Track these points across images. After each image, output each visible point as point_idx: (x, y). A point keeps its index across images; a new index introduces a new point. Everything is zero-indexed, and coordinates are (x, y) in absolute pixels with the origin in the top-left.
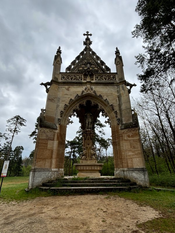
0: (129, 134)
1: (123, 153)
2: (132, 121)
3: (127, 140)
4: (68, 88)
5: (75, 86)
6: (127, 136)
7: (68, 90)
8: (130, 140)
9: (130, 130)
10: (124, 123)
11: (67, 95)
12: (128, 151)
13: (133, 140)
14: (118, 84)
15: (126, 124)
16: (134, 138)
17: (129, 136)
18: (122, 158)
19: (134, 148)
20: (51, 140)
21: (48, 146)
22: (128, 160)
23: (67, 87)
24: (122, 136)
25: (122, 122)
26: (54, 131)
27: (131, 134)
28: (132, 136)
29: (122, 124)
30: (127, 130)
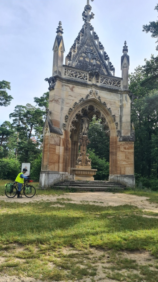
0: (125, 146)
1: (119, 162)
2: (129, 135)
3: (123, 151)
4: (72, 88)
5: (79, 87)
6: (123, 147)
7: (72, 89)
8: (125, 152)
9: (127, 143)
10: (123, 135)
11: (71, 96)
12: (123, 161)
13: (128, 152)
14: (122, 92)
15: (124, 136)
16: (130, 150)
17: (125, 148)
18: (117, 167)
19: (128, 158)
20: (58, 145)
21: (56, 151)
22: (122, 168)
23: (71, 86)
24: (119, 148)
25: (121, 134)
26: (60, 136)
27: (127, 147)
28: (128, 149)
29: (121, 136)
30: (124, 142)
